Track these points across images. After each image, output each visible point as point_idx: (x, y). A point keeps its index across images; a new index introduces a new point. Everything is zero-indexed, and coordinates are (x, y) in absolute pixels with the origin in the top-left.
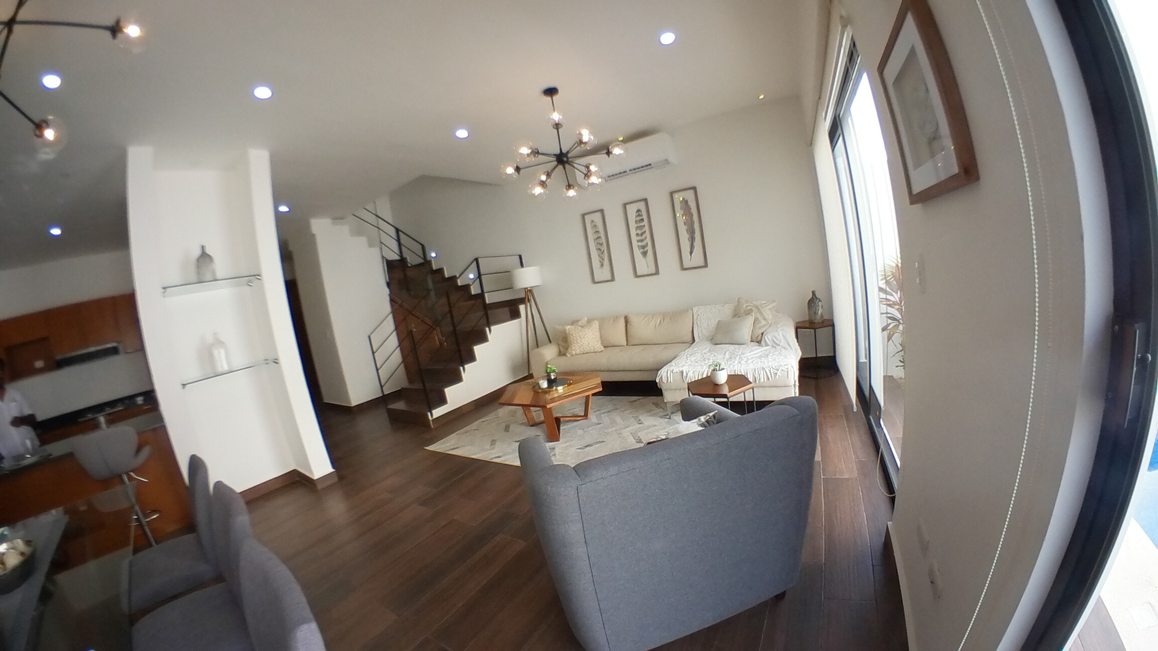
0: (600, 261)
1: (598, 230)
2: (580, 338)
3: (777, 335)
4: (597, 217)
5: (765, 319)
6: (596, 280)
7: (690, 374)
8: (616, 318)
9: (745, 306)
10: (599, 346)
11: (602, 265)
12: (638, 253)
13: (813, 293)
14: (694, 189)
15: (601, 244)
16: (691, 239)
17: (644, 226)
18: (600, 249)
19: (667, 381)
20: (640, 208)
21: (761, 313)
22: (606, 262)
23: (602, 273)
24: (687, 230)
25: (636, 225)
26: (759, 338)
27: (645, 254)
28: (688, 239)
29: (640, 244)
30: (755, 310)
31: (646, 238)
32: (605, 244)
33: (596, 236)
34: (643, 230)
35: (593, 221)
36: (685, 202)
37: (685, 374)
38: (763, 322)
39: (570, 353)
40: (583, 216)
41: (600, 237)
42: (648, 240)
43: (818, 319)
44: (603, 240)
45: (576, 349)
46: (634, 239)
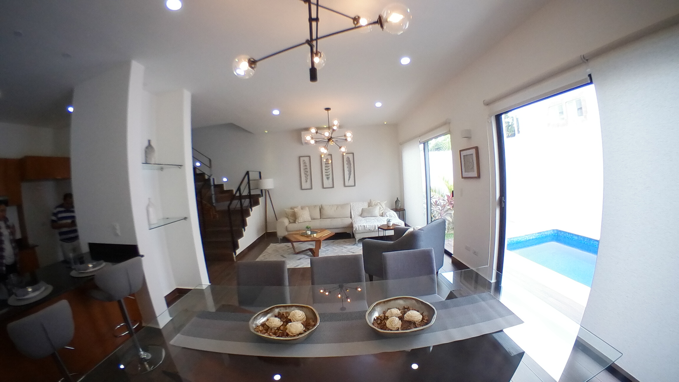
0: (306, 179)
1: (306, 165)
2: (303, 215)
3: (390, 213)
4: (307, 159)
5: (383, 207)
6: (303, 188)
7: (368, 226)
8: (315, 206)
9: (374, 203)
10: (309, 219)
11: (307, 181)
12: (325, 177)
13: (397, 198)
14: (353, 154)
15: (307, 172)
16: (349, 174)
17: (329, 166)
18: (306, 174)
19: (359, 230)
20: (328, 158)
21: (381, 205)
22: (309, 180)
23: (305, 185)
24: (348, 170)
25: (326, 165)
26: (381, 214)
27: (328, 178)
28: (348, 174)
29: (326, 174)
30: (379, 204)
31: (329, 171)
32: (309, 171)
33: (305, 168)
34: (329, 168)
35: (304, 161)
36: (348, 158)
37: (366, 227)
38: (382, 209)
39: (297, 222)
40: (300, 157)
41: (307, 168)
42: (331, 173)
43: (399, 208)
44: (309, 170)
45: (300, 220)
46: (324, 171)
